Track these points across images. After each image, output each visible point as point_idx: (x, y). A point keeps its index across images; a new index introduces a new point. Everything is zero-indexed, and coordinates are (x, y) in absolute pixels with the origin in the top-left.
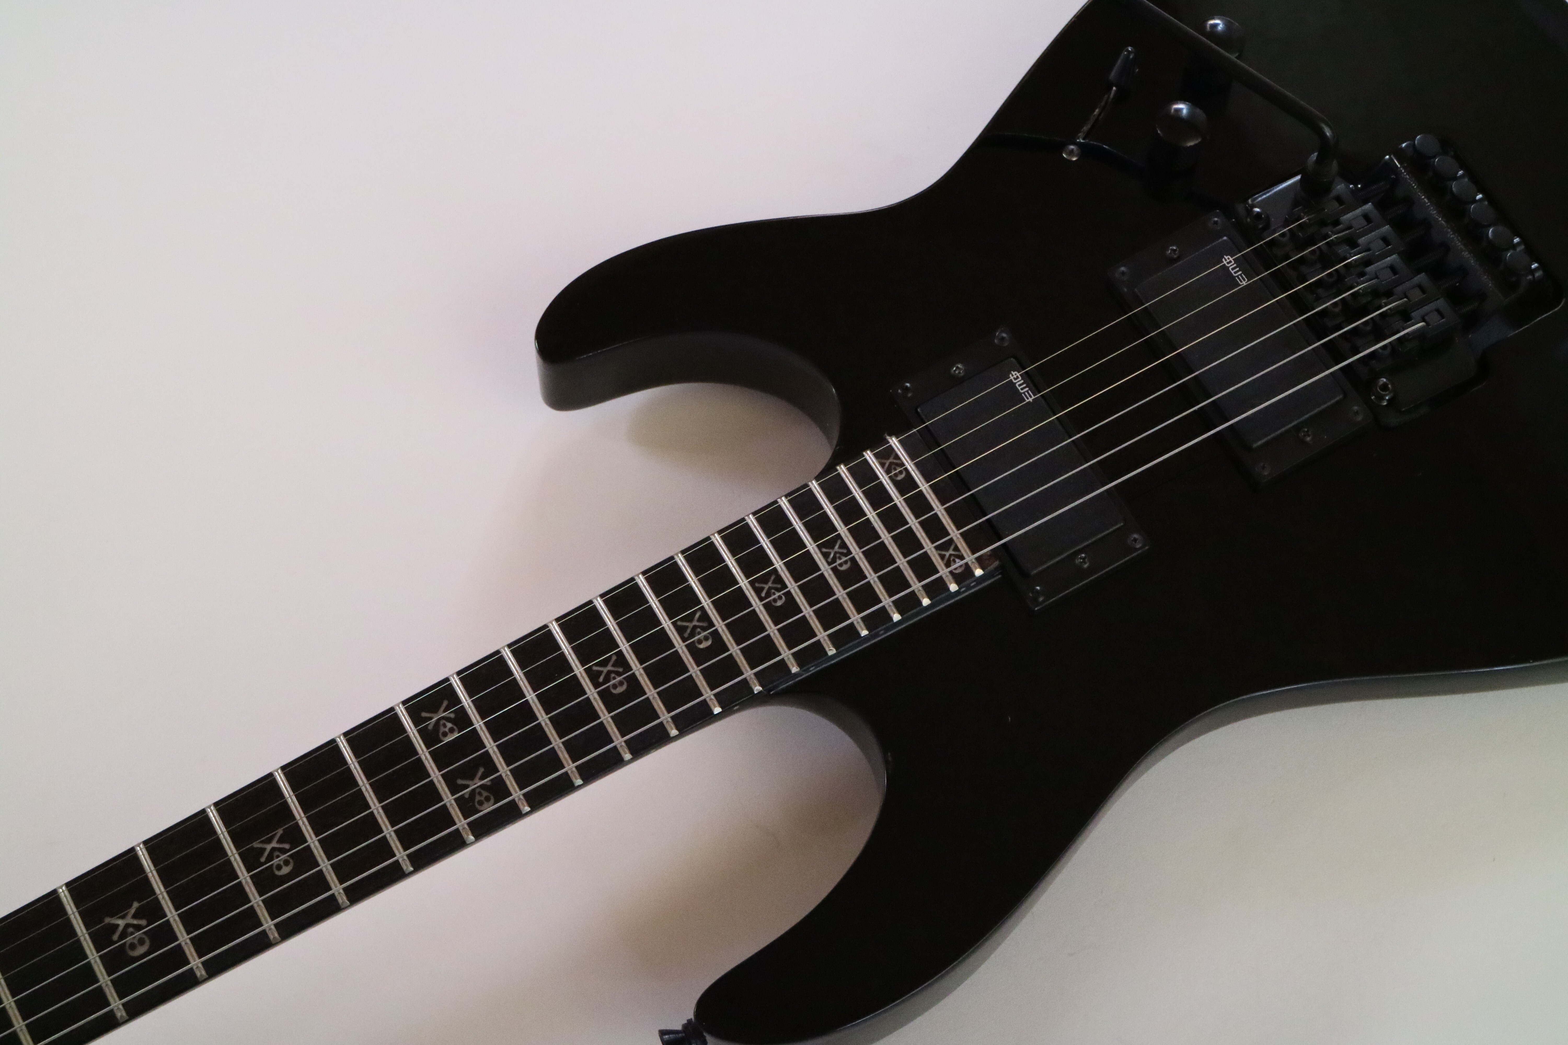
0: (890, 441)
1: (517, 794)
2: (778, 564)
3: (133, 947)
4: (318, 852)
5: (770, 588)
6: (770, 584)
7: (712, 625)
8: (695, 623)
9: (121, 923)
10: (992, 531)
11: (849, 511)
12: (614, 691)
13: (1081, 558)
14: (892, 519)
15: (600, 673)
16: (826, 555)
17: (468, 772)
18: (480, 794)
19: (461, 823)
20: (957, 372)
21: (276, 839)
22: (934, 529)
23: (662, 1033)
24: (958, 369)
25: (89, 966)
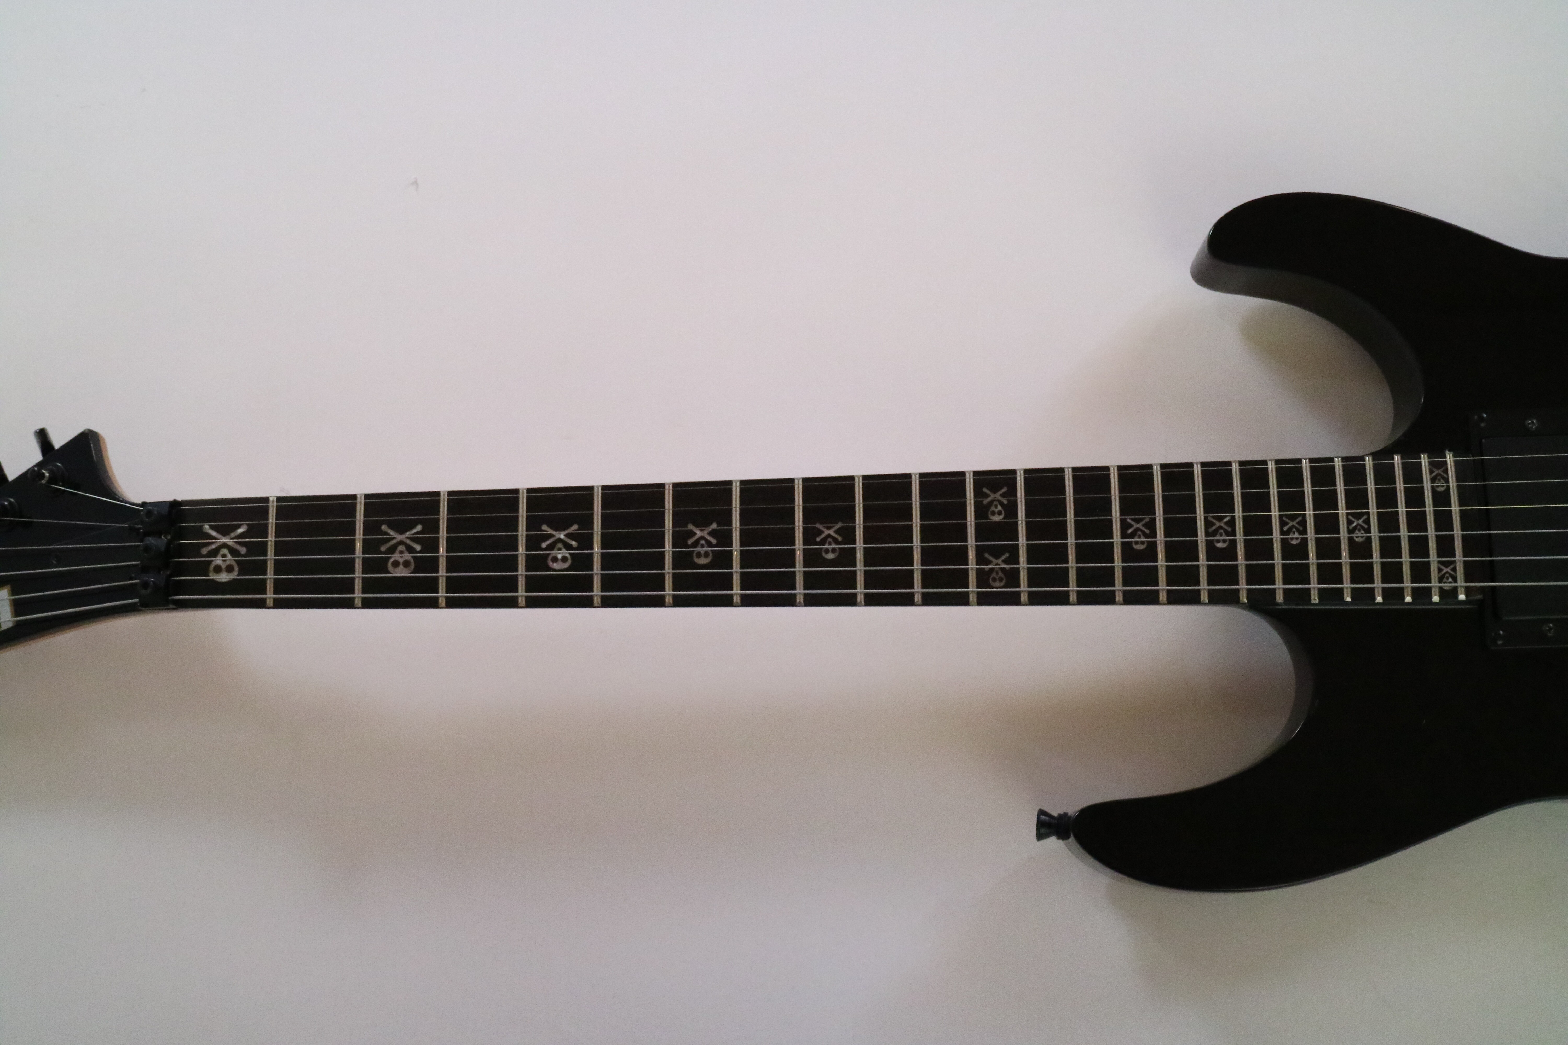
0: (1448, 456)
1: (1024, 587)
2: (1310, 512)
3: (699, 555)
4: (860, 556)
5: (1293, 526)
6: (1294, 523)
7: (1234, 533)
8: (1222, 524)
9: (699, 533)
10: (1490, 571)
11: (1386, 498)
12: (1135, 547)
13: (1548, 627)
14: (1417, 521)
15: (1131, 526)
16: (1349, 522)
17: (996, 552)
18: (997, 573)
19: (972, 588)
20: (1530, 426)
21: (834, 529)
22: (1445, 547)
23: (1041, 812)
24: (1533, 424)
25: (662, 554)
